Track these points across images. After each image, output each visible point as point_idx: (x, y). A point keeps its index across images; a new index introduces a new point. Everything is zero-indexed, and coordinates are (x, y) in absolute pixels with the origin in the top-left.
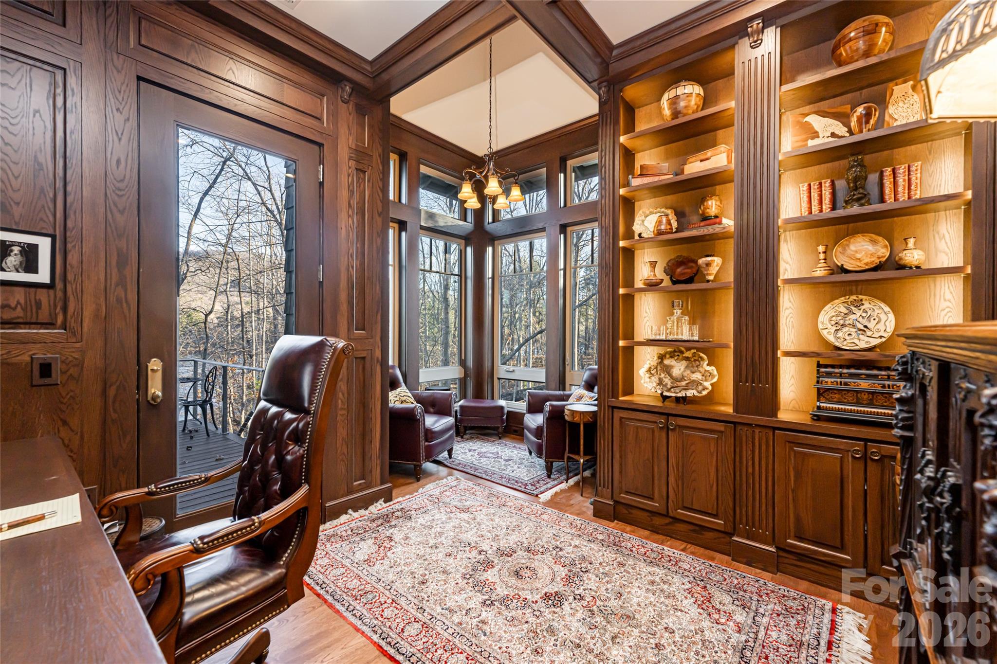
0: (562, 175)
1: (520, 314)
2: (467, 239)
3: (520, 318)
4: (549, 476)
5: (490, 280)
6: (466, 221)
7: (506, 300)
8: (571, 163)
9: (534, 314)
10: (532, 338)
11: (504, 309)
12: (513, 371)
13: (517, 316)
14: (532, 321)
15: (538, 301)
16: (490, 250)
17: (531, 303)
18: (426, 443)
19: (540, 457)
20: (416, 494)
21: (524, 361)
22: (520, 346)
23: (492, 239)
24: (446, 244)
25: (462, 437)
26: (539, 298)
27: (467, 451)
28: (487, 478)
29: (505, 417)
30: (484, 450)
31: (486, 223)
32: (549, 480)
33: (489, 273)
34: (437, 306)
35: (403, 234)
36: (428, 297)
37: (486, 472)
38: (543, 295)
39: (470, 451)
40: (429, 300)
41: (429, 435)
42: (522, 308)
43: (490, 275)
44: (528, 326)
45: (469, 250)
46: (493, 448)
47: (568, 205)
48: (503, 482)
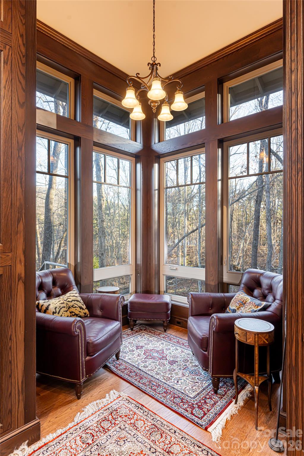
0: (220, 95)
1: (179, 219)
2: (137, 157)
3: (179, 222)
4: (216, 392)
5: (157, 192)
6: (136, 141)
7: (170, 210)
8: (227, 85)
9: (188, 220)
10: (187, 236)
11: (169, 216)
12: (176, 269)
13: (177, 220)
14: (186, 224)
15: (190, 211)
16: (156, 165)
17: (186, 213)
18: (88, 358)
19: (205, 370)
20: (70, 425)
21: (181, 249)
22: (180, 241)
23: (158, 157)
24: (118, 160)
25: (132, 330)
26: (191, 209)
27: (135, 348)
28: (152, 393)
29: (169, 312)
30: (150, 347)
31: (153, 143)
32: (216, 398)
33: (156, 185)
34: (126, 214)
35: (78, 149)
36: (121, 208)
37: (150, 381)
38: (193, 207)
39: (137, 348)
40: (122, 210)
41: (91, 350)
42: (180, 216)
43: (157, 188)
44: (184, 227)
45: (139, 166)
46: (158, 344)
47: (225, 121)
48: (168, 400)
